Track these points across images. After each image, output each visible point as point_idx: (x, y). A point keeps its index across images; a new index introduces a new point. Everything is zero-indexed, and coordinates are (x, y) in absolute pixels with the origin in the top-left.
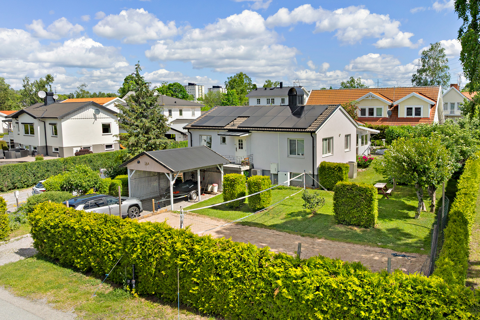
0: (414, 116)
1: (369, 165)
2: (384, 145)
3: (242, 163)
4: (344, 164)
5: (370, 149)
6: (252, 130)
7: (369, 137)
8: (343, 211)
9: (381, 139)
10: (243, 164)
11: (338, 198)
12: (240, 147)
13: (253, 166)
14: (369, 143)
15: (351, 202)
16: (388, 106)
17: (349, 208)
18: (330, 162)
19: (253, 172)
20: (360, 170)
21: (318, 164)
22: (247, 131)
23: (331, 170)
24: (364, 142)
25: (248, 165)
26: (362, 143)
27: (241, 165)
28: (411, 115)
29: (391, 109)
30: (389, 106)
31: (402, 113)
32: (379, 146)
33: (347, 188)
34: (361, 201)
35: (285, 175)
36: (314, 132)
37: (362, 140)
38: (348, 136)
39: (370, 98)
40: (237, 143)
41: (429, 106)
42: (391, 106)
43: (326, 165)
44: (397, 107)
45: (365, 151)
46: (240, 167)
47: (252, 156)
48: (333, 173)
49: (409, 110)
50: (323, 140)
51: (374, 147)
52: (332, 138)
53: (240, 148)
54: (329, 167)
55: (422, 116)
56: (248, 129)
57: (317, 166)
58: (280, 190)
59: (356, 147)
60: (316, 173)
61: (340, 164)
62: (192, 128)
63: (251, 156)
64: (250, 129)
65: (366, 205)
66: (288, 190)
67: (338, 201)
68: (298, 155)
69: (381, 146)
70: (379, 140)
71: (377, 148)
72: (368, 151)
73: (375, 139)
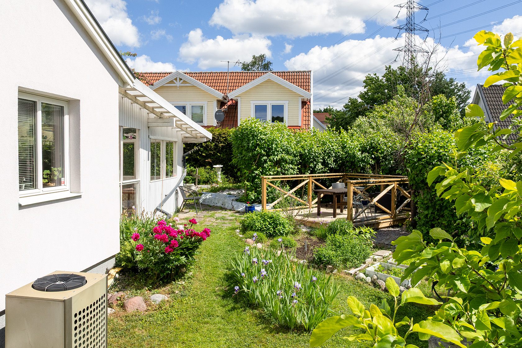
2: (219, 180)
5: (182, 191)
7: (178, 154)
9: (211, 165)
14: (180, 172)
16: (216, 102)
24: (162, 166)
26: (154, 171)
29: (223, 109)
30: (218, 101)
31: (246, 117)
32: (206, 182)
39: (178, 84)
41: (300, 104)
42: (221, 103)
45: (167, 197)
49: (260, 110)
51: (194, 188)
55: (286, 123)
69: (213, 182)
70: (205, 166)
71: (203, 190)
72: (177, 199)
73: (197, 165)
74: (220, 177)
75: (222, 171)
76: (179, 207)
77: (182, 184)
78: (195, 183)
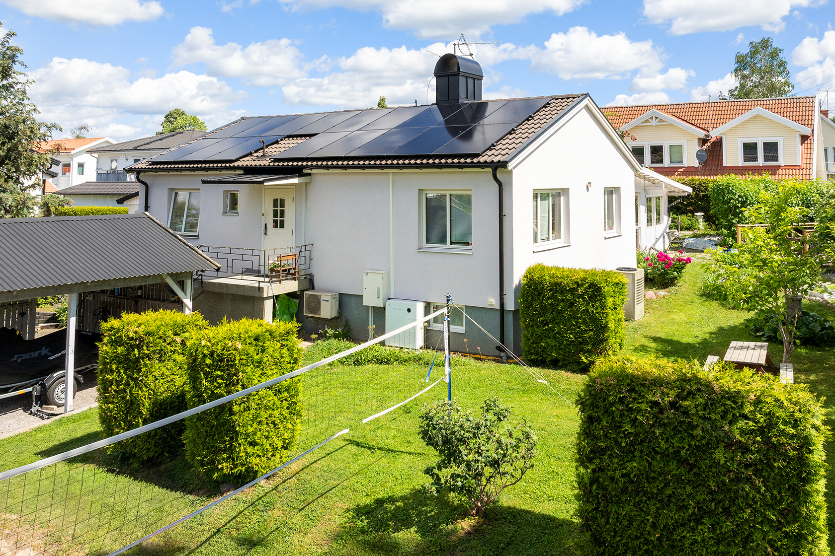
0: (761, 162)
1: (676, 278)
2: (701, 227)
3: (272, 270)
4: (607, 274)
5: (668, 236)
6: (312, 167)
7: (664, 205)
8: (633, 532)
9: (693, 212)
10: (276, 273)
11: (603, 451)
12: (275, 222)
13: (310, 282)
14: (666, 220)
15: (678, 479)
16: (697, 141)
17: (671, 515)
18: (557, 269)
19: (307, 301)
20: (651, 293)
21: (517, 275)
22: (297, 172)
23: (562, 293)
24: (654, 216)
25: (294, 279)
26: (649, 221)
27: (267, 276)
28: (755, 159)
29: (705, 147)
30: (699, 139)
31: (733, 156)
32: (688, 229)
33: (650, 397)
34: (737, 480)
35: (409, 310)
36: (504, 164)
37: (649, 210)
38: (611, 192)
39: (654, 123)
40: (269, 209)
41: (799, 140)
42: (704, 141)
43: (547, 278)
44: (718, 145)
45: (657, 240)
46: (262, 285)
47: (308, 248)
48: (572, 304)
49: (750, 150)
50: (535, 196)
51: (677, 233)
52: (566, 191)
53: (276, 226)
54: (556, 284)
55: (781, 162)
56: (300, 163)
57: (516, 282)
58: (382, 366)
59: (635, 228)
60: (510, 306)
61: (594, 273)
62: (152, 170)
63: (305, 251)
64: (305, 163)
65: (771, 507)
66: (412, 368)
67: (601, 470)
68: (451, 243)
69: (695, 229)
70: (687, 214)
71: (685, 236)
72: (664, 242)
73: (679, 212)
74: (701, 225)
75: (703, 219)
76: (666, 248)
77: (668, 230)
78: (677, 229)
